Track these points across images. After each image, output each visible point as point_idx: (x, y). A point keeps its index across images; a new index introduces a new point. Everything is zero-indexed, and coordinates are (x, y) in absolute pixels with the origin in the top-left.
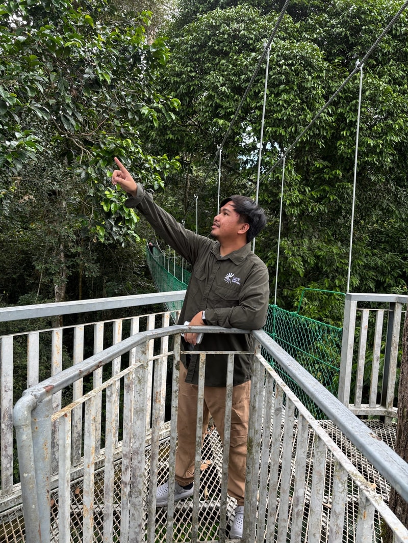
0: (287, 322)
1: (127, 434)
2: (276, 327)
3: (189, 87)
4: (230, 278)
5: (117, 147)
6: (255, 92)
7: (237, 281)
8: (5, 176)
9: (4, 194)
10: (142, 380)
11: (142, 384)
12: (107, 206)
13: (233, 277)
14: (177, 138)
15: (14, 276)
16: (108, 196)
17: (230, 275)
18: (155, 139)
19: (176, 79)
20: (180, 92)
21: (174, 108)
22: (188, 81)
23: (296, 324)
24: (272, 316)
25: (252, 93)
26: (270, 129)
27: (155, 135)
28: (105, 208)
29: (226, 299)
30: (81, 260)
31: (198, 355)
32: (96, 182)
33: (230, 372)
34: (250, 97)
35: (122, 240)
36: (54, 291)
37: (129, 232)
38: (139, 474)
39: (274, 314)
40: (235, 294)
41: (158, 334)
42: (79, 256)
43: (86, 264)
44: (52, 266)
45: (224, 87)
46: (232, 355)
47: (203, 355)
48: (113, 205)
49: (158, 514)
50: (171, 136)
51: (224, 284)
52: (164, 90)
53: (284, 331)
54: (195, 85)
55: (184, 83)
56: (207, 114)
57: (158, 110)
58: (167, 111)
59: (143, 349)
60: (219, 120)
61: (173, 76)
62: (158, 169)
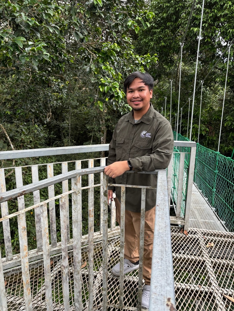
0: (225, 163)
1: (63, 237)
2: (218, 167)
3: (176, 8)
4: (144, 134)
5: (109, 49)
6: (221, 5)
7: (148, 135)
8: (69, 77)
9: (62, 86)
10: (76, 202)
11: (76, 205)
12: (102, 88)
13: (146, 134)
14: (167, 44)
15: (81, 132)
16: (102, 81)
17: (144, 132)
18: (153, 47)
19: (167, 5)
20: (169, 13)
21: (149, 19)
22: (175, 4)
23: (230, 165)
24: (216, 159)
25: (218, 6)
26: (231, 31)
27: (153, 44)
28: (101, 90)
29: (142, 149)
30: (111, 123)
31: (120, 187)
32: (96, 73)
33: (143, 200)
34: (217, 9)
35: (121, 110)
36: (101, 140)
37: (126, 105)
38: (77, 261)
39: (217, 158)
40: (148, 144)
41: (86, 172)
42: (109, 121)
43: (113, 126)
44: (95, 126)
45: (199, 5)
46: (144, 189)
47: (123, 187)
48: (106, 88)
49: (109, 280)
50: (163, 44)
51: (141, 139)
52: (159, 13)
53: (223, 170)
54: (180, 6)
55: (172, 7)
56: (186, 25)
57: (138, 22)
58: (145, 22)
59: (75, 182)
60: (194, 28)
61: (165, 3)
62: (143, 64)
